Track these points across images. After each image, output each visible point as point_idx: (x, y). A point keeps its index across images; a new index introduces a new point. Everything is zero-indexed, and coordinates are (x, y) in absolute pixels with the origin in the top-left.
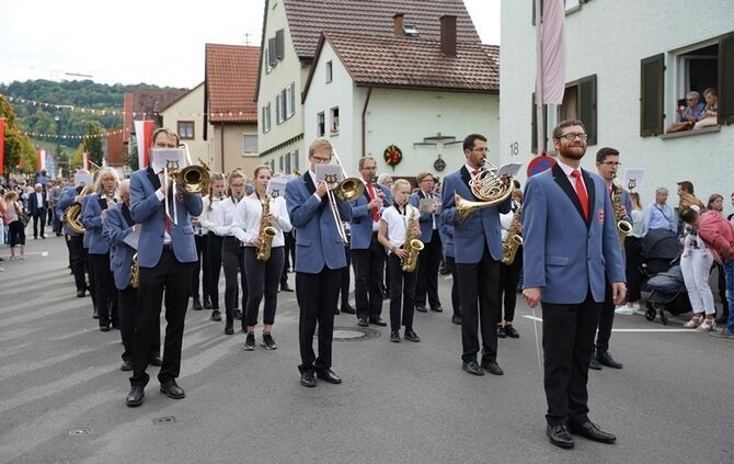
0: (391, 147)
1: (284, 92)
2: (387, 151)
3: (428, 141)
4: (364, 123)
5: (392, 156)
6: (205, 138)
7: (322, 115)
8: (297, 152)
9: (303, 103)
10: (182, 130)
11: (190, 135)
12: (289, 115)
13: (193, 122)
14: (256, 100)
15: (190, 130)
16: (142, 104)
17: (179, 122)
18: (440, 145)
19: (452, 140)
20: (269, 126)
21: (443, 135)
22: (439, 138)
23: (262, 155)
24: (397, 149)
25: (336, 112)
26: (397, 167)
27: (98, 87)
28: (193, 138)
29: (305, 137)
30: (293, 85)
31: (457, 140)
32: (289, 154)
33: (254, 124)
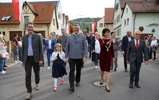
0: (141, 27)
1: (118, 16)
2: (140, 28)
3: (150, 25)
4: (134, 21)
5: (141, 29)
6: (105, 27)
7: (125, 20)
8: (120, 29)
9: (121, 18)
10: (101, 25)
11: (102, 26)
12: (119, 21)
13: (103, 24)
14: (113, 18)
15: (102, 25)
16: (95, 21)
17: (100, 24)
18: (154, 26)
19: (157, 25)
20: (115, 23)
21: (155, 24)
22: (154, 24)
23: (114, 29)
24: (142, 27)
25: (128, 19)
26: (142, 32)
27: (90, 19)
28: (103, 27)
29: (122, 25)
30: (120, 14)
31: (158, 25)
32: (119, 29)
33: (113, 23)
